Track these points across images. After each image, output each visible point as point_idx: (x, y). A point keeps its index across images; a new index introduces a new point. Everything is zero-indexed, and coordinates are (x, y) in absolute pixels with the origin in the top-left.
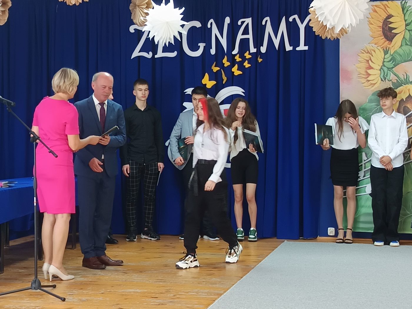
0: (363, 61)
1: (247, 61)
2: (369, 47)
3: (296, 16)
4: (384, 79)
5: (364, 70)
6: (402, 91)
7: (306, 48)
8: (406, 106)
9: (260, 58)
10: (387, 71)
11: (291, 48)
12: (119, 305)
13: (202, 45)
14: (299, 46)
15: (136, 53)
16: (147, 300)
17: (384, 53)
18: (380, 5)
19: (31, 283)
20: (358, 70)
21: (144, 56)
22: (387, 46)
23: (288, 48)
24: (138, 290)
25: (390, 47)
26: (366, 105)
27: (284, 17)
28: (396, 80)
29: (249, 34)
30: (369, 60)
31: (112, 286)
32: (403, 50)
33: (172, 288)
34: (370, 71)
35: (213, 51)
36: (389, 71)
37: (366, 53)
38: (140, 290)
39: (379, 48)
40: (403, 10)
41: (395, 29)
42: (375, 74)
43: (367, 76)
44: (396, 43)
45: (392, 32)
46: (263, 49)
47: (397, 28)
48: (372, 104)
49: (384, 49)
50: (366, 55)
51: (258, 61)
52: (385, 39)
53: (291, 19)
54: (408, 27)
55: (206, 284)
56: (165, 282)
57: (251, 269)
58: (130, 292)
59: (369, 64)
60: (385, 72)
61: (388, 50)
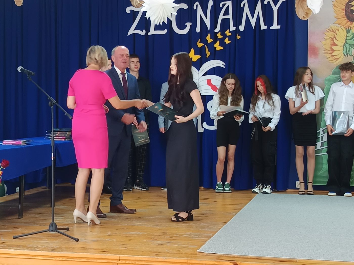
0: (329, 38)
1: (227, 38)
2: (334, 27)
4: (346, 54)
5: (329, 47)
7: (279, 27)
9: (238, 36)
10: (349, 47)
11: (265, 27)
12: (125, 245)
13: (189, 25)
14: (272, 25)
15: (132, 31)
16: (148, 241)
17: (347, 32)
19: (49, 226)
20: (323, 46)
21: (138, 34)
22: (349, 25)
23: (263, 27)
24: (139, 233)
25: (352, 27)
26: (330, 77)
27: (260, 0)
29: (229, 15)
30: (333, 38)
31: (117, 230)
33: (168, 231)
34: (334, 48)
35: (198, 30)
36: (350, 48)
37: (331, 32)
38: (141, 232)
39: (342, 28)
42: (339, 50)
43: (332, 52)
45: (353, 13)
46: (242, 28)
48: (336, 76)
49: (346, 29)
50: (331, 33)
51: (237, 38)
52: (347, 19)
53: (266, 3)
55: (196, 228)
56: (161, 226)
57: (234, 216)
58: (133, 234)
59: (333, 41)
60: (347, 48)
61: (350, 30)
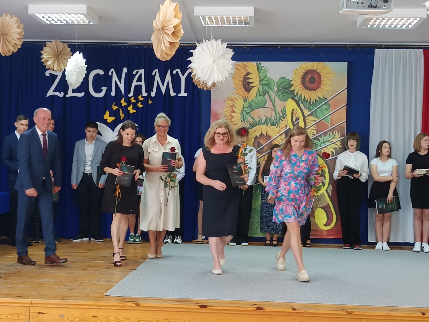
0: (228, 106)
1: (140, 103)
2: (233, 96)
3: (178, 70)
4: (244, 121)
5: (229, 113)
6: (256, 130)
7: (186, 95)
8: (259, 141)
9: (150, 101)
13: (104, 89)
14: (180, 93)
15: (50, 93)
17: (244, 101)
18: (241, 65)
20: (224, 113)
21: (57, 95)
22: (246, 95)
23: (173, 94)
25: (248, 97)
27: (169, 70)
28: (252, 122)
29: (142, 82)
30: (232, 106)
32: (258, 100)
34: (233, 114)
35: (113, 94)
36: (247, 115)
38: (53, 280)
39: (240, 98)
40: (258, 69)
41: (252, 83)
42: (237, 117)
43: (231, 118)
44: (252, 94)
45: (250, 85)
46: (153, 94)
47: (253, 83)
49: (243, 98)
50: (230, 101)
51: (149, 103)
52: (244, 90)
53: (174, 72)
54: (262, 82)
59: (233, 108)
60: (244, 115)
61: (247, 100)
